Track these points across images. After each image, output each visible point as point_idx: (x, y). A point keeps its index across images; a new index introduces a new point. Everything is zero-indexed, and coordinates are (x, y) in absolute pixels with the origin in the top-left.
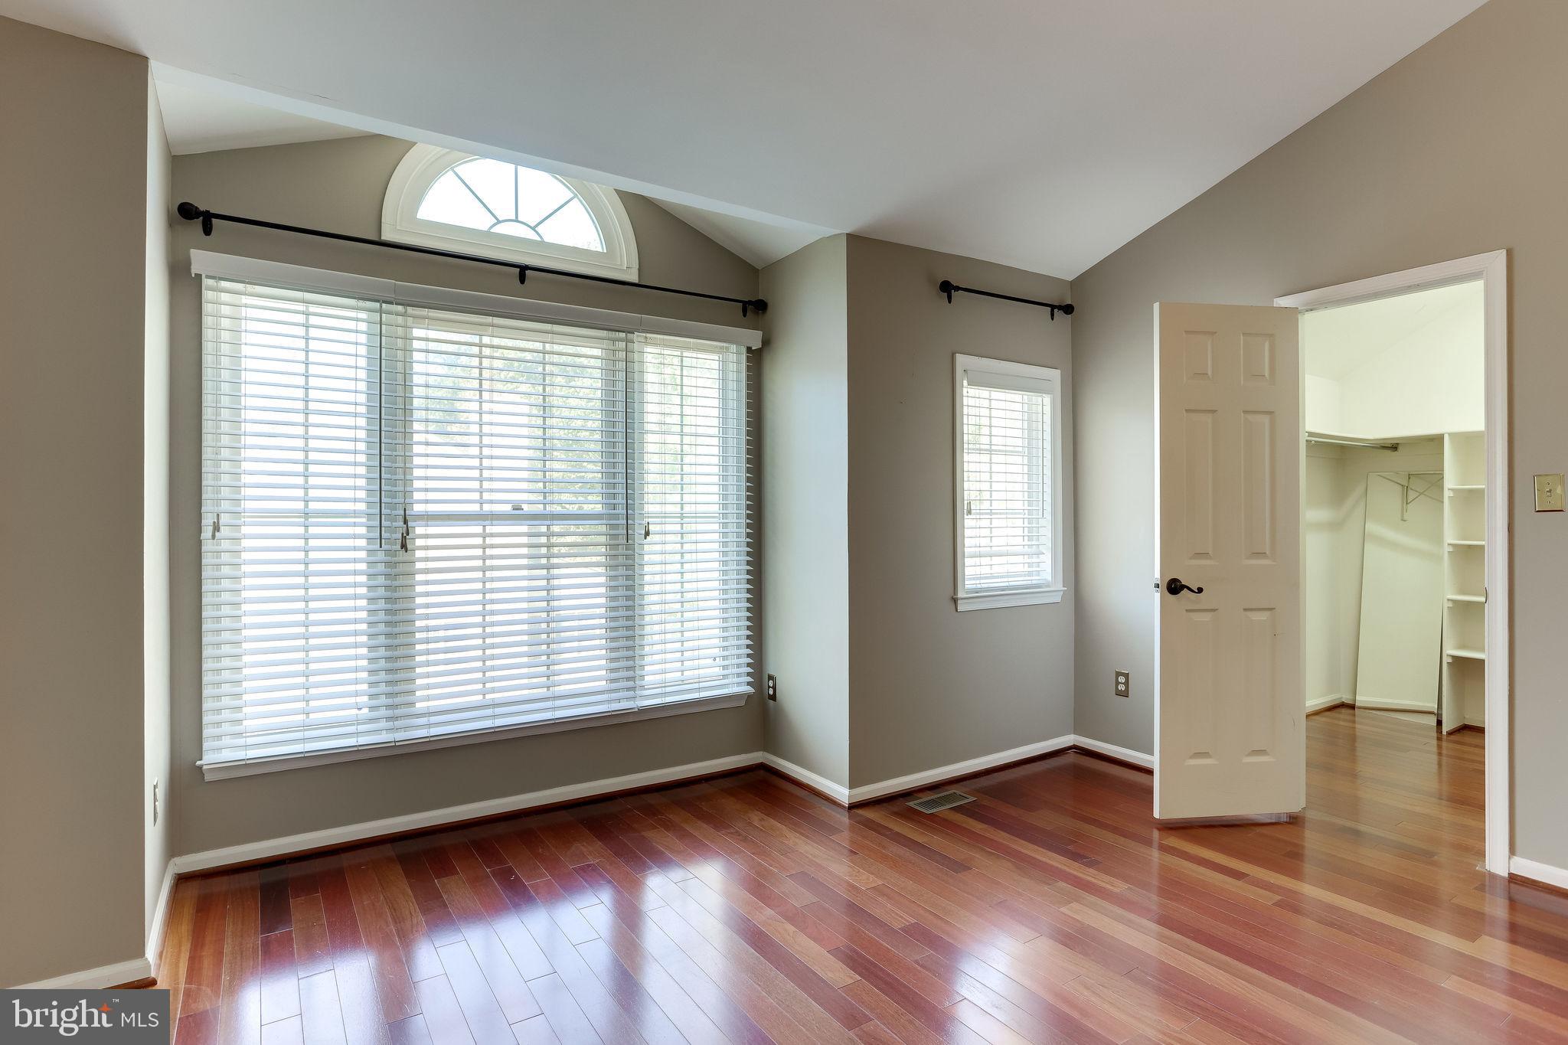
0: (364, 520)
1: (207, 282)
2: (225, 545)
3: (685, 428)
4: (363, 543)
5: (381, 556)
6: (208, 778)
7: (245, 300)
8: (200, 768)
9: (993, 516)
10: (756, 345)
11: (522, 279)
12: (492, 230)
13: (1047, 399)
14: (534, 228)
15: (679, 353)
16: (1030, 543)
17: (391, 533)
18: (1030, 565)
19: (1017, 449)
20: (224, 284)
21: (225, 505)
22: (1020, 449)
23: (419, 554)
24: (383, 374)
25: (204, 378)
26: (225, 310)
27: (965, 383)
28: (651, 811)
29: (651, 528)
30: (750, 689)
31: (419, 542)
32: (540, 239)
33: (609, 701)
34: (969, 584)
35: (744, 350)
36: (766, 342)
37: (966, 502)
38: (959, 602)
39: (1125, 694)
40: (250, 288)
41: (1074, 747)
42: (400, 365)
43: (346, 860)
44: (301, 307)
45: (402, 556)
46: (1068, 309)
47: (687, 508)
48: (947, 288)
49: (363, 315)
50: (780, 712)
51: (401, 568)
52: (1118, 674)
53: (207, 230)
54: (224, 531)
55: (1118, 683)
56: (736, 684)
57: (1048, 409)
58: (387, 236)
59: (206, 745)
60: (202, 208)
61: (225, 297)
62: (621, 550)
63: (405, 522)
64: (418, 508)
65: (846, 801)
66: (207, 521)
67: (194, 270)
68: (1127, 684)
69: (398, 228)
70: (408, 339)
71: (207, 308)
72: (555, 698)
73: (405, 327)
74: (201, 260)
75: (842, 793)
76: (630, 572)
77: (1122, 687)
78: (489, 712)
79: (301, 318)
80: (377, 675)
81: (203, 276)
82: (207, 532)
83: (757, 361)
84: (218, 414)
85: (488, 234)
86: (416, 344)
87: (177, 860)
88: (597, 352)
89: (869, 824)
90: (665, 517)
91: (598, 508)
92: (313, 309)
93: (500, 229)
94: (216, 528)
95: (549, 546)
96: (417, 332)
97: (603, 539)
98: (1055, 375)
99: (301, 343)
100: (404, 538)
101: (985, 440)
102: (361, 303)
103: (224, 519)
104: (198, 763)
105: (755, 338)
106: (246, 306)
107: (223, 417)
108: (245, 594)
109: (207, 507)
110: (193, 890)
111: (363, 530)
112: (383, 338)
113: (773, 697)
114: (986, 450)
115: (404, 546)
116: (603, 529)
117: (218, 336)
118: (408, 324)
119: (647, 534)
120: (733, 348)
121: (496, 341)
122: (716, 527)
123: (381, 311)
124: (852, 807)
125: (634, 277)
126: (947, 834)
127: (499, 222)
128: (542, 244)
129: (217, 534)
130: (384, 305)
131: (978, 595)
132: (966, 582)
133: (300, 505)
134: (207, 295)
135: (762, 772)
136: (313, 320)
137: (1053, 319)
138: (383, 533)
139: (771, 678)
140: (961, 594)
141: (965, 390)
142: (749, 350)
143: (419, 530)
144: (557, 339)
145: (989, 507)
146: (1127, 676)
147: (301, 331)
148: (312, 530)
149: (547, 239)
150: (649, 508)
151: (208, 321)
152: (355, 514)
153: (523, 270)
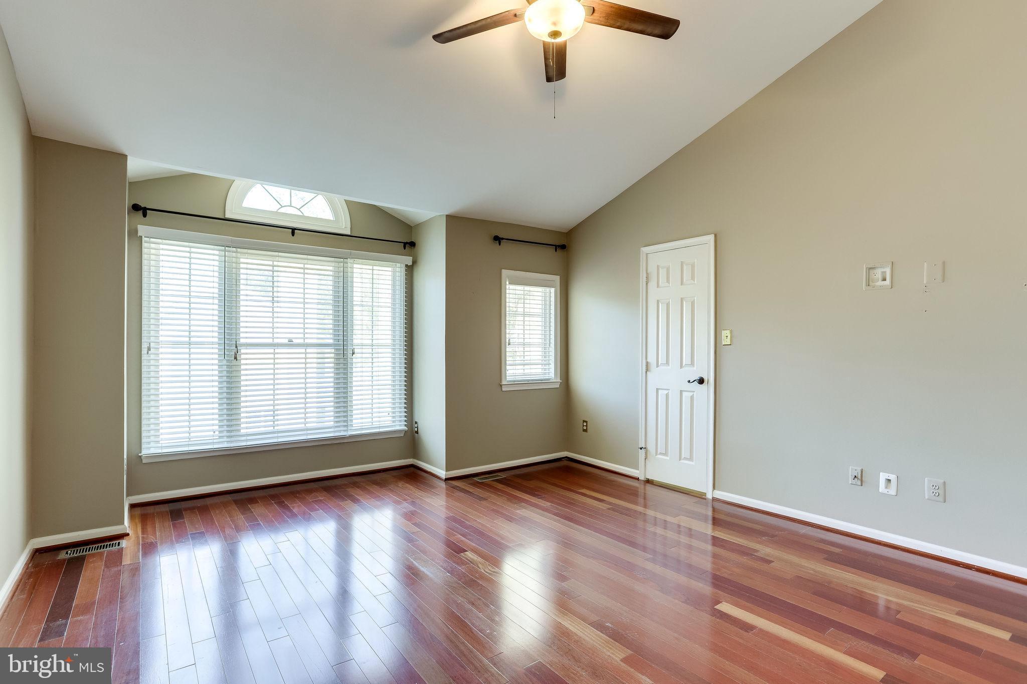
0: (217, 346)
1: (144, 239)
2: (152, 357)
3: (374, 303)
4: (216, 356)
5: (225, 362)
6: (144, 461)
7: (162, 246)
8: (140, 457)
9: (525, 346)
10: (410, 263)
11: (293, 234)
12: (279, 211)
13: (553, 290)
14: (299, 209)
15: (371, 267)
16: (545, 359)
17: (230, 352)
18: (545, 369)
19: (539, 314)
20: (152, 240)
21: (152, 339)
22: (541, 314)
23: (243, 362)
24: (226, 274)
25: (143, 282)
26: (153, 251)
27: (507, 283)
28: (356, 485)
29: (356, 351)
30: (406, 428)
31: (243, 356)
32: (302, 214)
33: (335, 432)
34: (508, 378)
35: (403, 266)
36: (415, 262)
37: (507, 340)
38: (503, 386)
39: (585, 431)
40: (164, 241)
41: (566, 457)
42: (234, 275)
43: (209, 501)
44: (188, 249)
45: (234, 362)
46: (563, 247)
47: (375, 342)
48: (497, 239)
49: (217, 252)
50: (419, 438)
51: (234, 368)
52: (584, 421)
53: (145, 215)
54: (152, 351)
55: (583, 426)
56: (400, 425)
57: (553, 295)
58: (228, 216)
59: (143, 446)
60: (143, 206)
61: (153, 246)
62: (342, 361)
63: (236, 347)
64: (242, 341)
65: (444, 477)
66: (145, 346)
67: (139, 234)
68: (586, 426)
69: (233, 211)
70: (238, 263)
71: (144, 250)
72: (307, 430)
73: (237, 258)
74: (142, 230)
75: (442, 473)
76: (346, 372)
77: (585, 428)
78: (276, 435)
79: (188, 255)
80: (223, 417)
81: (143, 237)
82: (144, 351)
83: (410, 270)
84: (149, 298)
85: (276, 213)
86: (242, 265)
87: (130, 497)
88: (331, 268)
89: (455, 487)
90: (363, 346)
91: (331, 341)
92: (193, 250)
93: (283, 210)
94: (149, 349)
95: (306, 358)
96: (242, 260)
97: (332, 355)
98: (557, 279)
99: (187, 266)
100: (236, 354)
101: (520, 310)
102: (216, 247)
103: (152, 345)
104: (139, 454)
105: (409, 260)
106: (163, 249)
107: (151, 299)
108: (161, 379)
109: (144, 340)
110: (138, 511)
111: (217, 351)
112: (226, 263)
113: (417, 432)
114: (522, 314)
115: (236, 358)
116: (333, 351)
117: (150, 263)
118: (238, 256)
119: (353, 353)
120: (398, 265)
121: (280, 264)
122: (390, 350)
123: (225, 251)
124: (447, 479)
125: (349, 233)
126: (485, 489)
127: (282, 207)
128: (303, 217)
129: (149, 352)
130: (226, 248)
131: (514, 383)
132: (507, 377)
133: (187, 339)
134: (145, 245)
135: (412, 469)
136: (193, 255)
137: (556, 251)
138: (226, 352)
139: (416, 423)
140: (504, 383)
141: (507, 287)
142: (406, 266)
143: (243, 351)
144: (310, 262)
145: (523, 341)
146: (586, 422)
147: (188, 260)
148: (192, 350)
149: (306, 215)
150: (355, 342)
151: (145, 256)
152: (213, 343)
153: (293, 231)
